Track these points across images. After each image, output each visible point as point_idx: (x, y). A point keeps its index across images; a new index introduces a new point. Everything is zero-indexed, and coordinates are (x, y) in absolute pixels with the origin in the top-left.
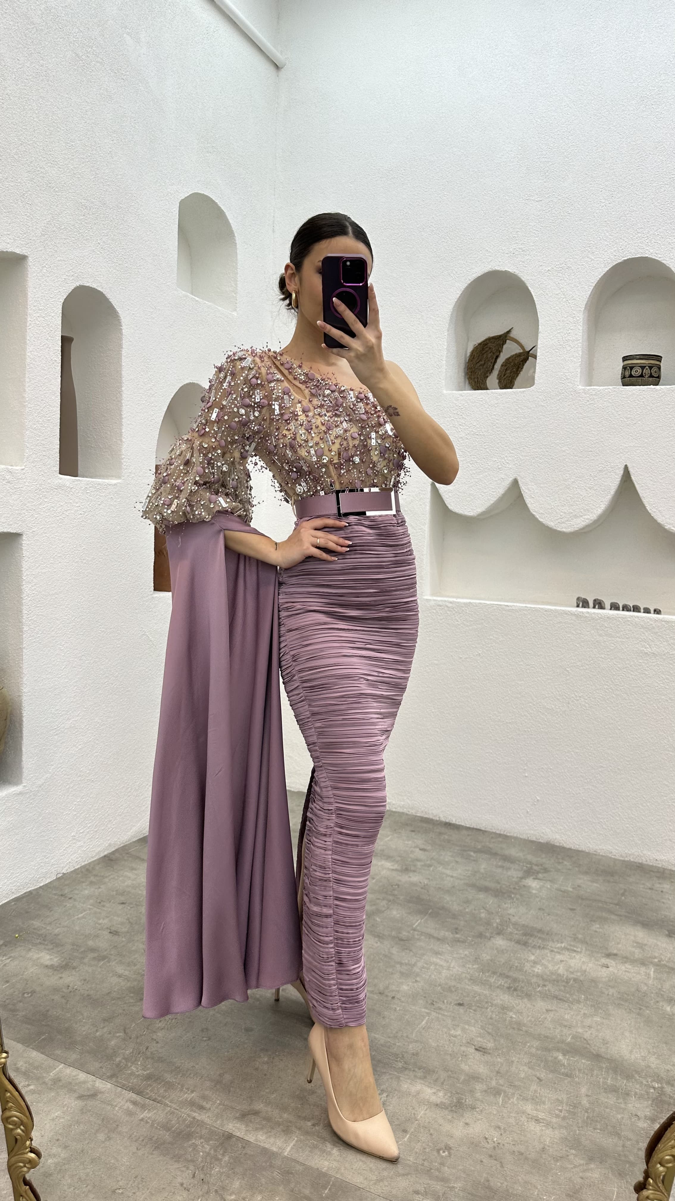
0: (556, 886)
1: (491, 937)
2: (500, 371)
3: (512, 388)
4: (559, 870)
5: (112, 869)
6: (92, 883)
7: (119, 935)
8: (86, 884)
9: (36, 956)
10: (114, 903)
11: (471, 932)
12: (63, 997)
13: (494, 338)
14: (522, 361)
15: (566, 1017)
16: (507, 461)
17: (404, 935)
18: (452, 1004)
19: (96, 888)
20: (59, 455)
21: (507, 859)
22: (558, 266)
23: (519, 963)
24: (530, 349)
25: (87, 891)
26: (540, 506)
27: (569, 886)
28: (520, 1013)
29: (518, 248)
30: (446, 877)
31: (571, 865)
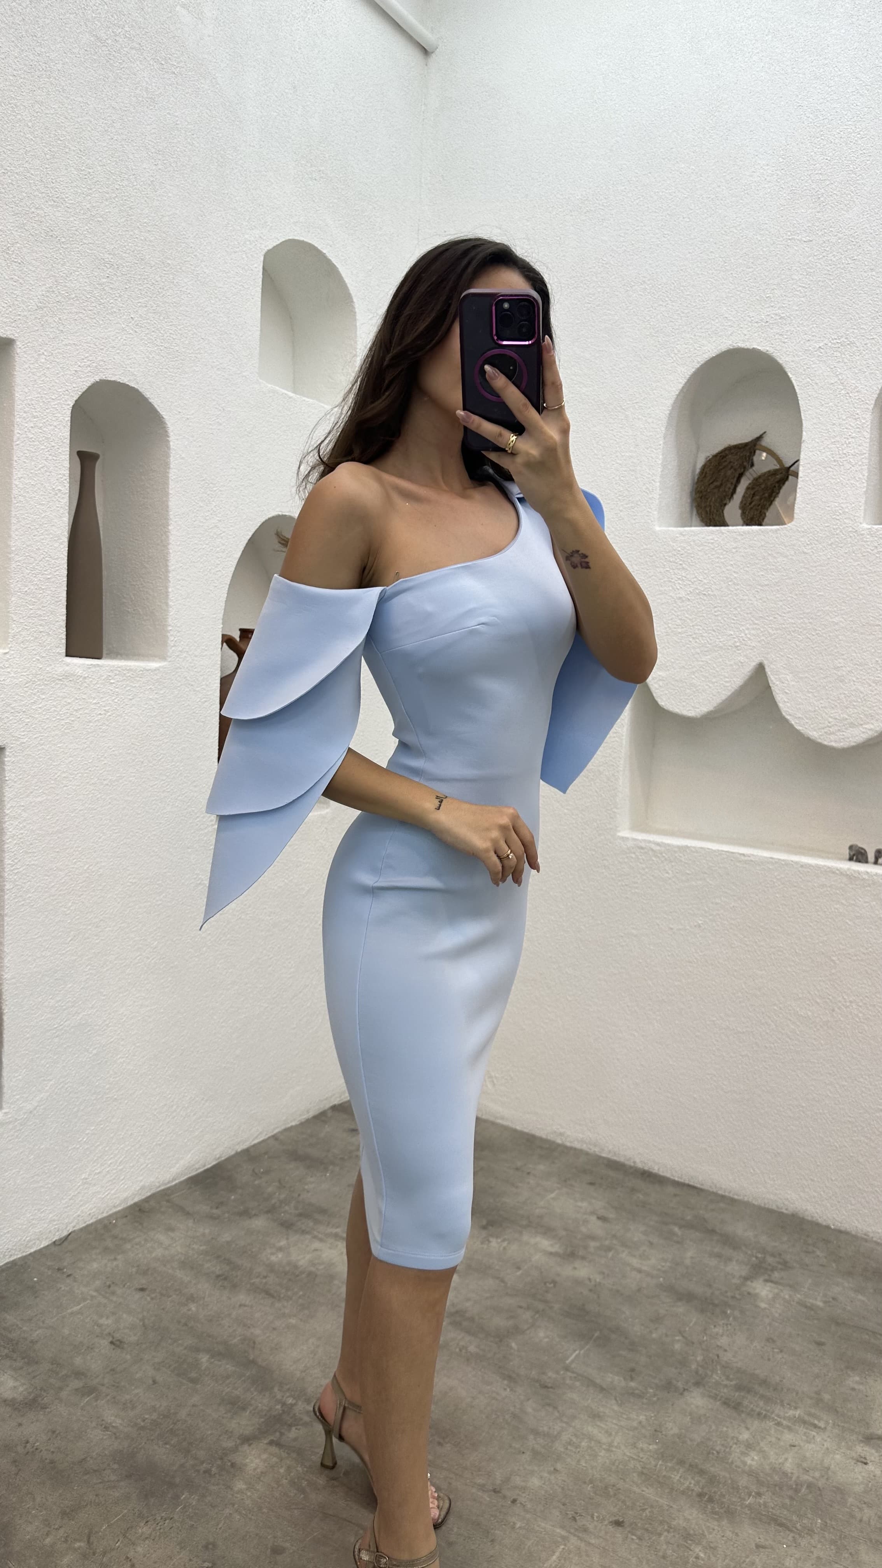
0: (799, 1296)
1: (684, 1390)
2: (744, 497)
3: (760, 525)
4: (807, 1265)
5: (140, 1227)
6: (106, 1250)
7: (123, 1348)
8: (98, 1251)
10: (129, 1287)
11: (655, 1377)
13: (738, 446)
14: (777, 483)
16: (749, 636)
17: (550, 1378)
18: (606, 1522)
19: (109, 1260)
20: (65, 629)
21: (729, 1241)
22: (835, 341)
23: (723, 1445)
24: (790, 465)
25: (97, 1264)
26: (798, 707)
27: (819, 1298)
28: (712, 1548)
29: (773, 314)
30: (631, 1270)
31: (826, 1257)
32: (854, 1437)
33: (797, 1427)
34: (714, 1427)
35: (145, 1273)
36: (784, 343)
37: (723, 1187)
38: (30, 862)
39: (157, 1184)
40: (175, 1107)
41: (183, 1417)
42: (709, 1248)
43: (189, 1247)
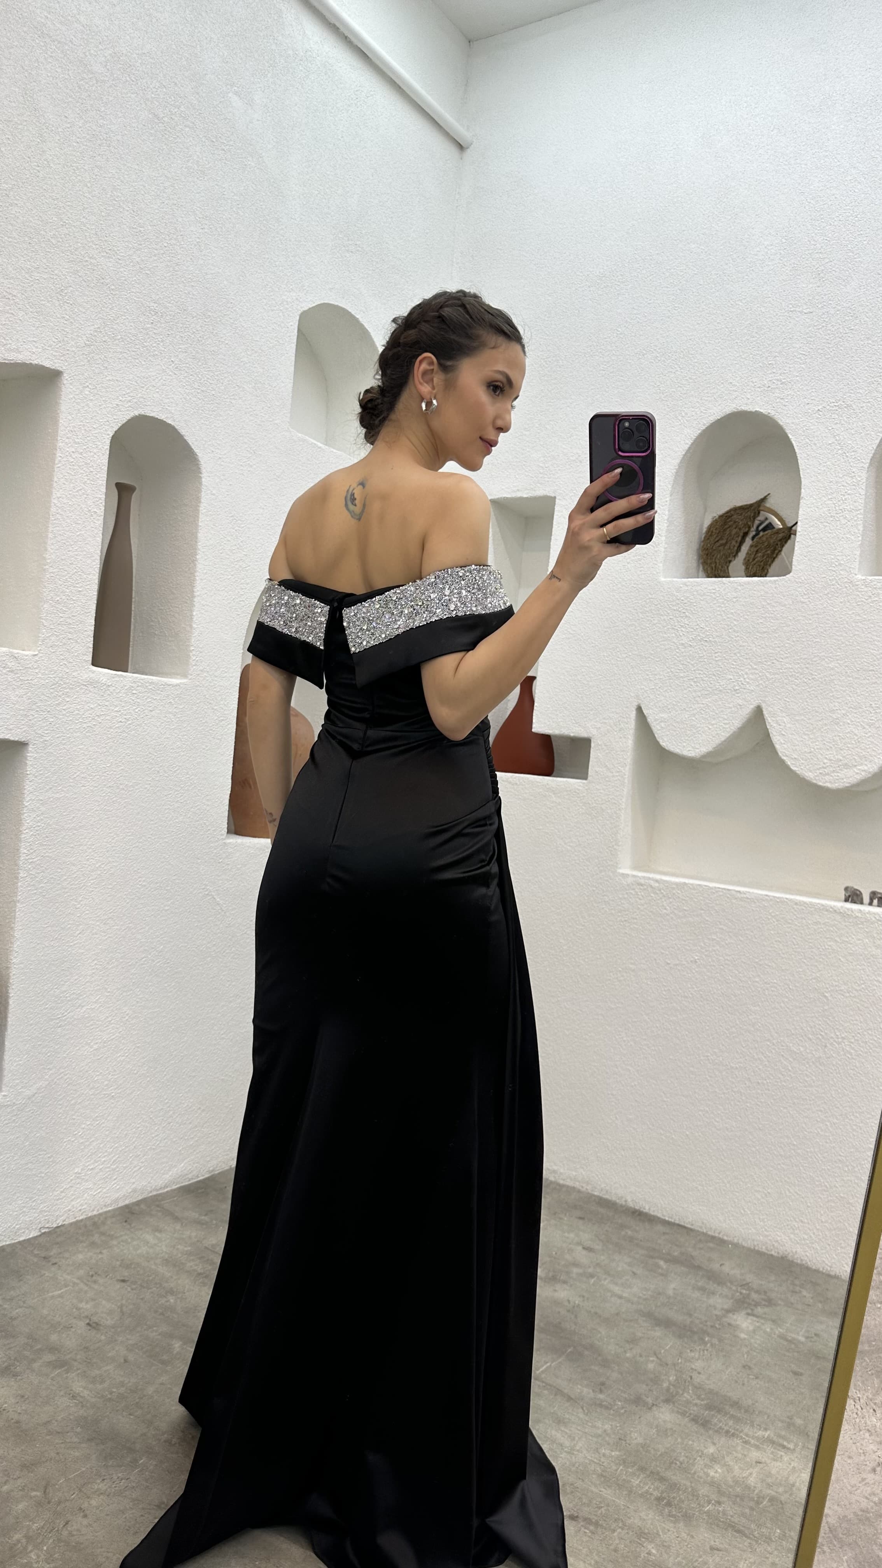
0: (781, 1330)
1: (653, 1405)
2: (747, 553)
3: (763, 577)
4: (792, 1304)
5: (128, 1226)
6: (93, 1244)
7: (98, 1330)
8: (85, 1245)
10: (111, 1278)
11: (625, 1392)
13: (740, 508)
14: (780, 541)
16: (748, 680)
19: (95, 1253)
20: (92, 639)
21: (714, 1277)
22: (833, 404)
23: (687, 1457)
24: (792, 524)
25: (82, 1255)
26: (794, 748)
27: (801, 1333)
28: (665, 1547)
29: (775, 380)
30: (611, 1296)
31: (812, 1298)
33: (765, 1447)
34: (679, 1440)
35: (128, 1267)
36: (785, 406)
37: (714, 1227)
38: (45, 853)
40: (171, 1113)
41: (150, 1393)
42: (693, 1282)
43: (174, 1247)
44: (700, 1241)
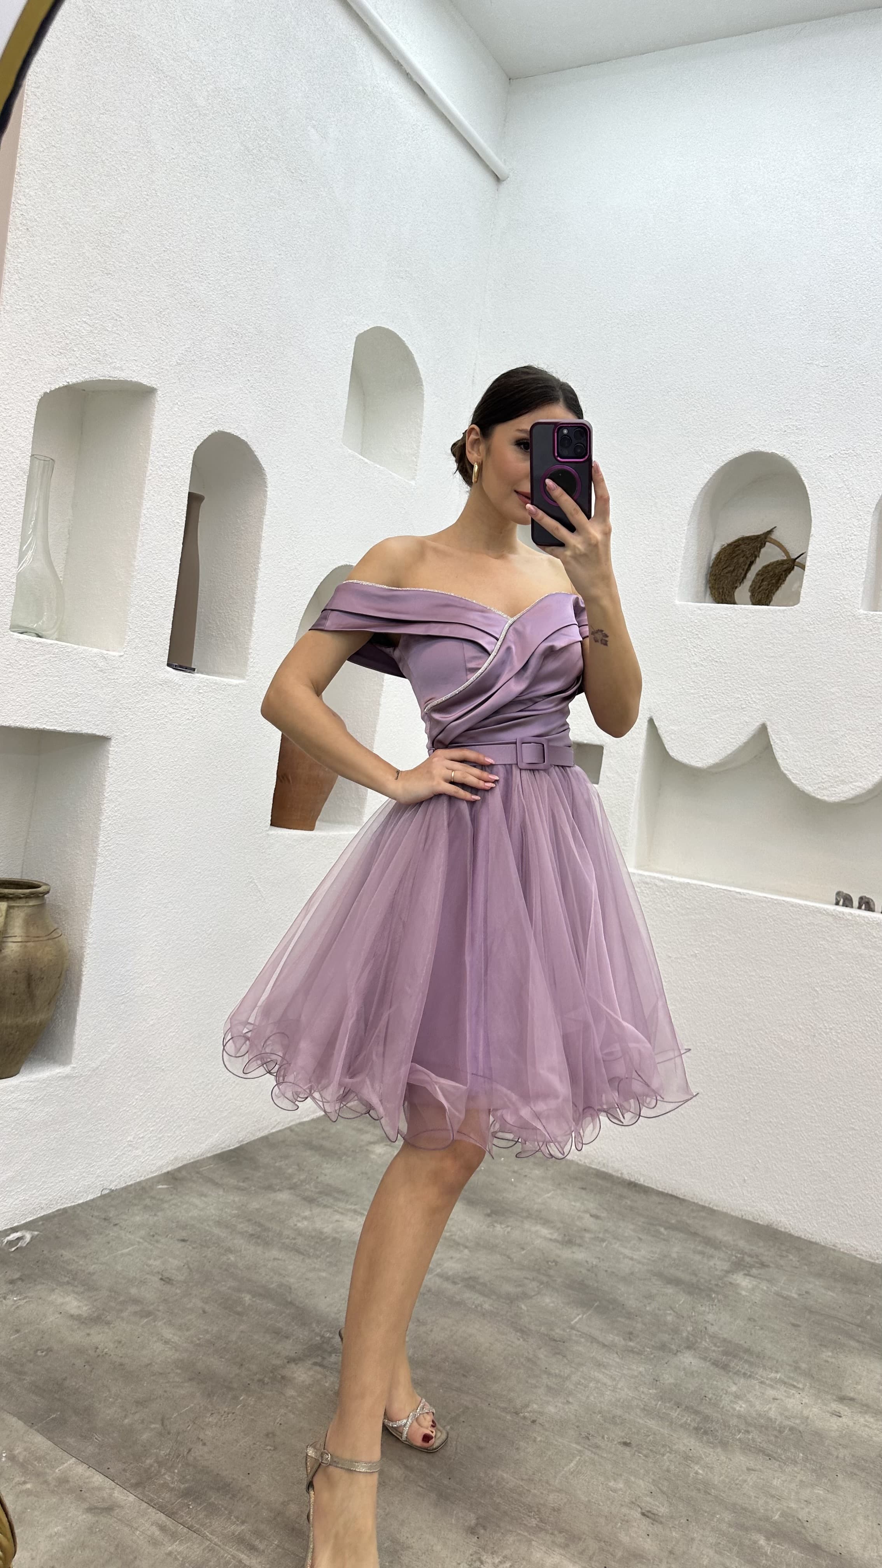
0: (776, 1288)
1: (678, 1351)
2: (754, 581)
3: (768, 605)
4: (782, 1266)
5: (175, 1191)
6: (146, 1208)
7: (172, 1284)
8: (139, 1208)
9: (60, 1300)
10: (171, 1238)
11: (651, 1340)
12: (87, 1362)
13: (748, 538)
14: (785, 571)
15: (775, 1482)
16: (754, 699)
17: (557, 1333)
18: (615, 1442)
19: (150, 1215)
21: (711, 1243)
22: (843, 452)
23: (714, 1394)
24: (796, 557)
25: (139, 1217)
26: (795, 763)
27: (793, 1291)
28: (709, 1467)
29: (791, 425)
30: (624, 1258)
31: (798, 1261)
32: (829, 1397)
33: (778, 1386)
34: (705, 1381)
35: (184, 1228)
36: (799, 450)
37: (706, 1198)
39: (188, 1157)
41: (234, 1339)
42: (693, 1246)
43: (222, 1210)
44: (692, 1210)
